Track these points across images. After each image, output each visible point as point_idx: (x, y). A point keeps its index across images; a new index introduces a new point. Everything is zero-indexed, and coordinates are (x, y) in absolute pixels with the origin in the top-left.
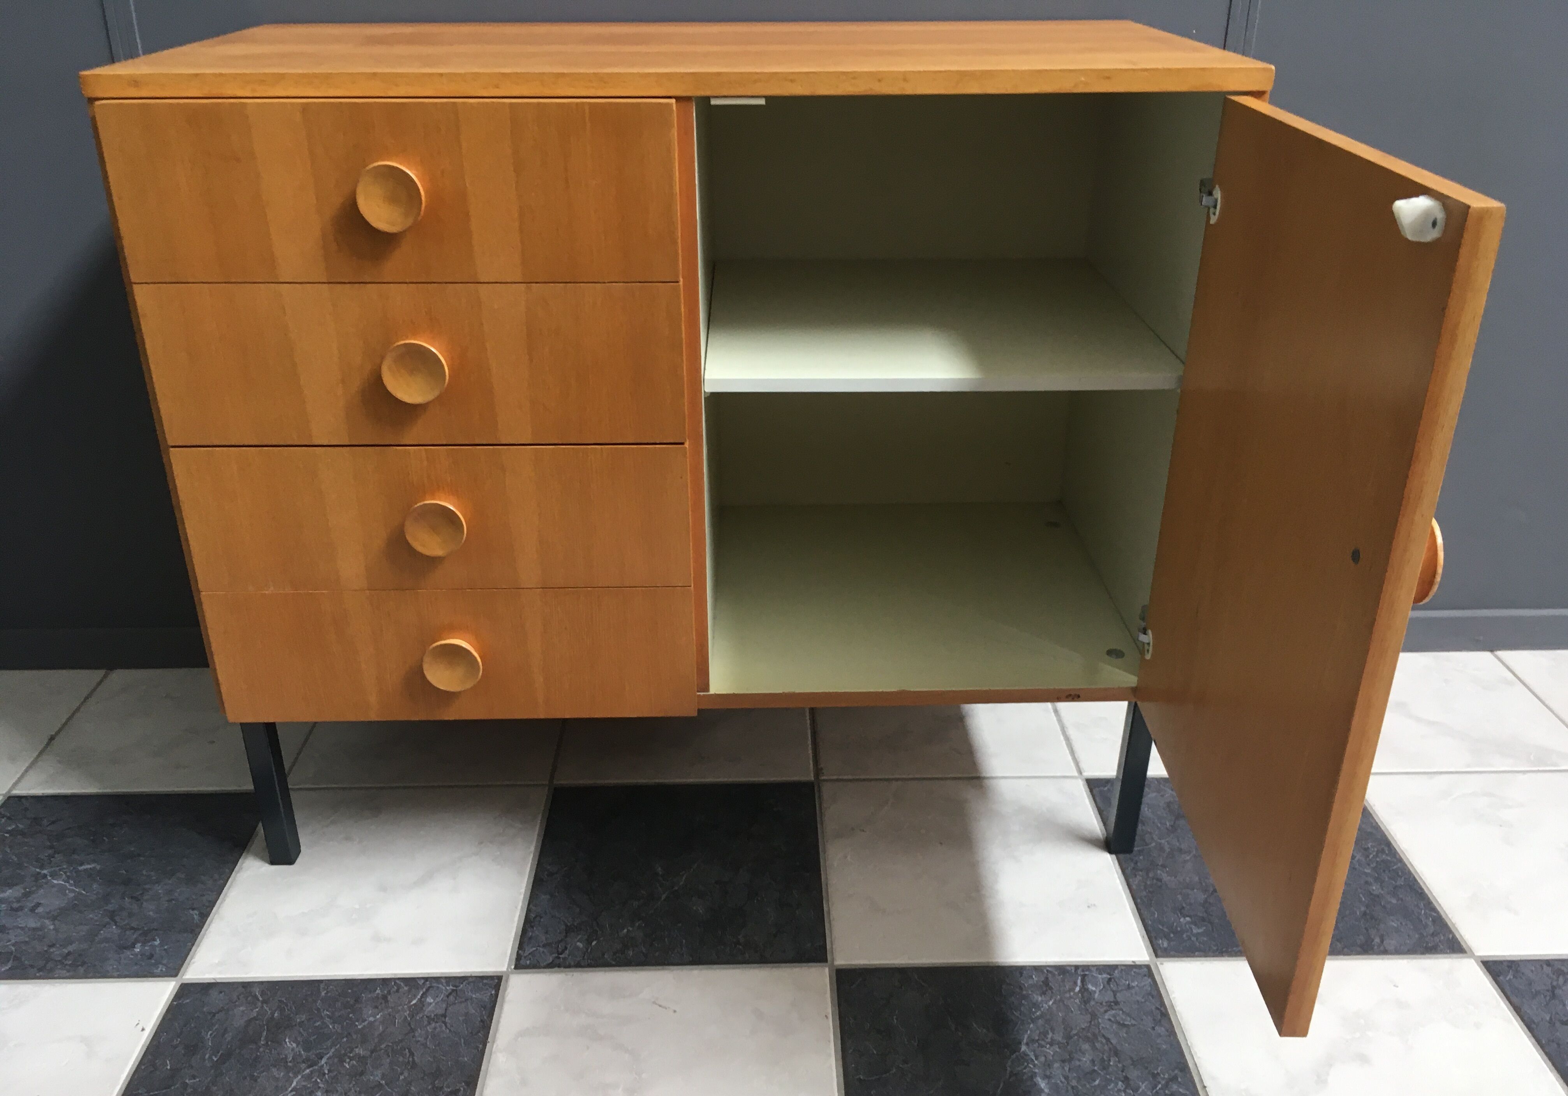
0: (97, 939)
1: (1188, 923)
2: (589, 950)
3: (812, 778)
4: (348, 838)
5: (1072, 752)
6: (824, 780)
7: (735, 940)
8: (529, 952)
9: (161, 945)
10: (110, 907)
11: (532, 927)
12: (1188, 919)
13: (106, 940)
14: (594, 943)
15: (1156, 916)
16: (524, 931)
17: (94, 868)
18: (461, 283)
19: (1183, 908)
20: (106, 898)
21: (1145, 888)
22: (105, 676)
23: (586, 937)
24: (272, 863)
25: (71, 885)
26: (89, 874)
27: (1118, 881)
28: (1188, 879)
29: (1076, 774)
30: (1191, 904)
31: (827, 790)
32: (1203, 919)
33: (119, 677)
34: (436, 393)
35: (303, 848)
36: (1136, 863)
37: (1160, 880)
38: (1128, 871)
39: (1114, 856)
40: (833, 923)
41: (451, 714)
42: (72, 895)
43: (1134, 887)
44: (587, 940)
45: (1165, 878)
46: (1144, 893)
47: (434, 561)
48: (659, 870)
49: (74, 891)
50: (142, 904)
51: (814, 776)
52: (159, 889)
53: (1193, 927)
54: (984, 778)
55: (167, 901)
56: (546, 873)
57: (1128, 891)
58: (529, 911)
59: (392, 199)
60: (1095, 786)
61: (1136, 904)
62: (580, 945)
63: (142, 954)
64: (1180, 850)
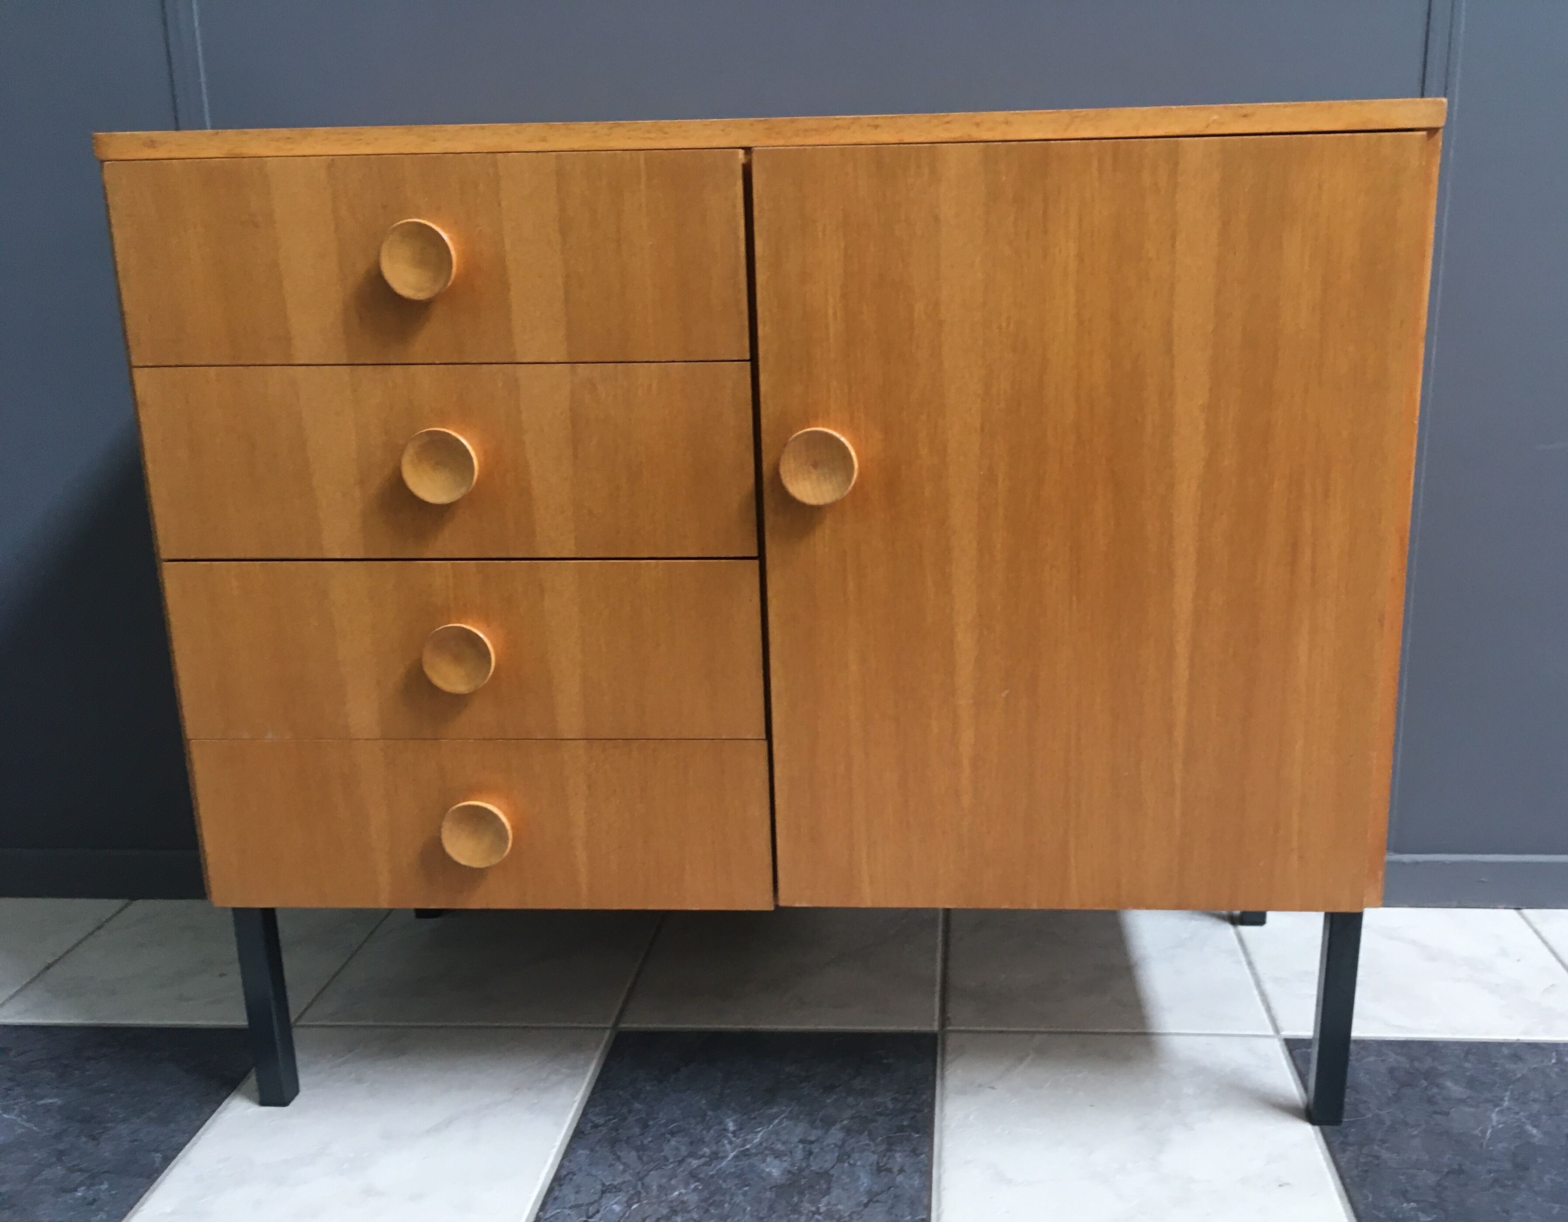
0: (36, 1179)
1: (1412, 1209)
2: (627, 1215)
3: (936, 1027)
4: (359, 1081)
5: (1269, 1009)
6: (952, 1031)
7: (813, 1209)
8: (550, 1215)
9: (109, 1190)
10: (61, 1147)
11: (561, 1185)
12: (1413, 1204)
13: (46, 1181)
14: (635, 1206)
15: (1370, 1199)
16: (550, 1190)
17: (56, 1102)
18: (496, 363)
19: (1407, 1191)
20: (58, 1137)
21: (1357, 1167)
22: (126, 906)
23: (625, 1199)
24: (263, 1103)
25: (23, 1120)
26: (48, 1109)
27: (1321, 1157)
28: (1414, 1157)
29: (1271, 1032)
30: (1417, 1188)
31: (952, 1041)
32: (1434, 1206)
33: (141, 907)
34: (463, 490)
35: (302, 1088)
36: (1346, 1136)
37: (1377, 1157)
38: (1336, 1144)
39: (1317, 1128)
40: (944, 1193)
41: (476, 901)
42: (20, 1131)
43: (1342, 1164)
44: (627, 1202)
45: (1385, 1155)
46: (1355, 1172)
47: (458, 701)
48: (731, 1126)
49: (23, 1127)
50: (99, 1143)
51: (939, 1026)
52: (123, 1129)
53: (1420, 1214)
54: (1153, 1034)
55: (130, 1141)
56: (590, 1124)
57: (1334, 1169)
58: (561, 1166)
59: (421, 262)
60: (1293, 1046)
61: (1344, 1184)
62: (617, 1208)
63: (84, 1198)
64: (1406, 1124)
